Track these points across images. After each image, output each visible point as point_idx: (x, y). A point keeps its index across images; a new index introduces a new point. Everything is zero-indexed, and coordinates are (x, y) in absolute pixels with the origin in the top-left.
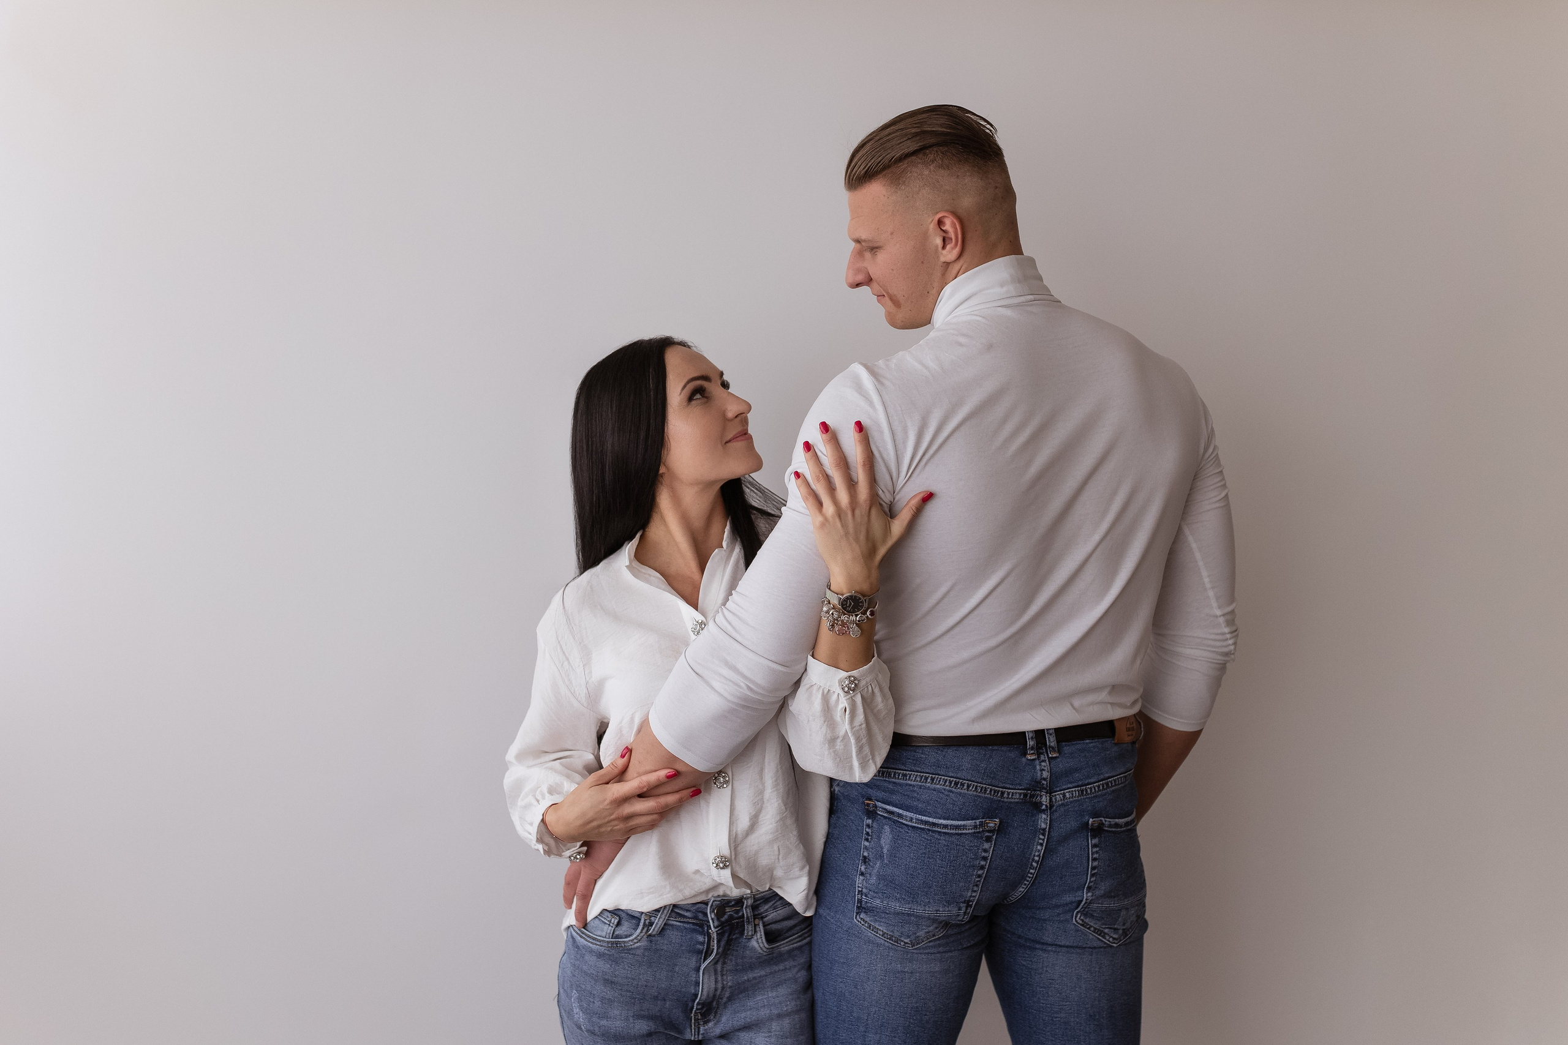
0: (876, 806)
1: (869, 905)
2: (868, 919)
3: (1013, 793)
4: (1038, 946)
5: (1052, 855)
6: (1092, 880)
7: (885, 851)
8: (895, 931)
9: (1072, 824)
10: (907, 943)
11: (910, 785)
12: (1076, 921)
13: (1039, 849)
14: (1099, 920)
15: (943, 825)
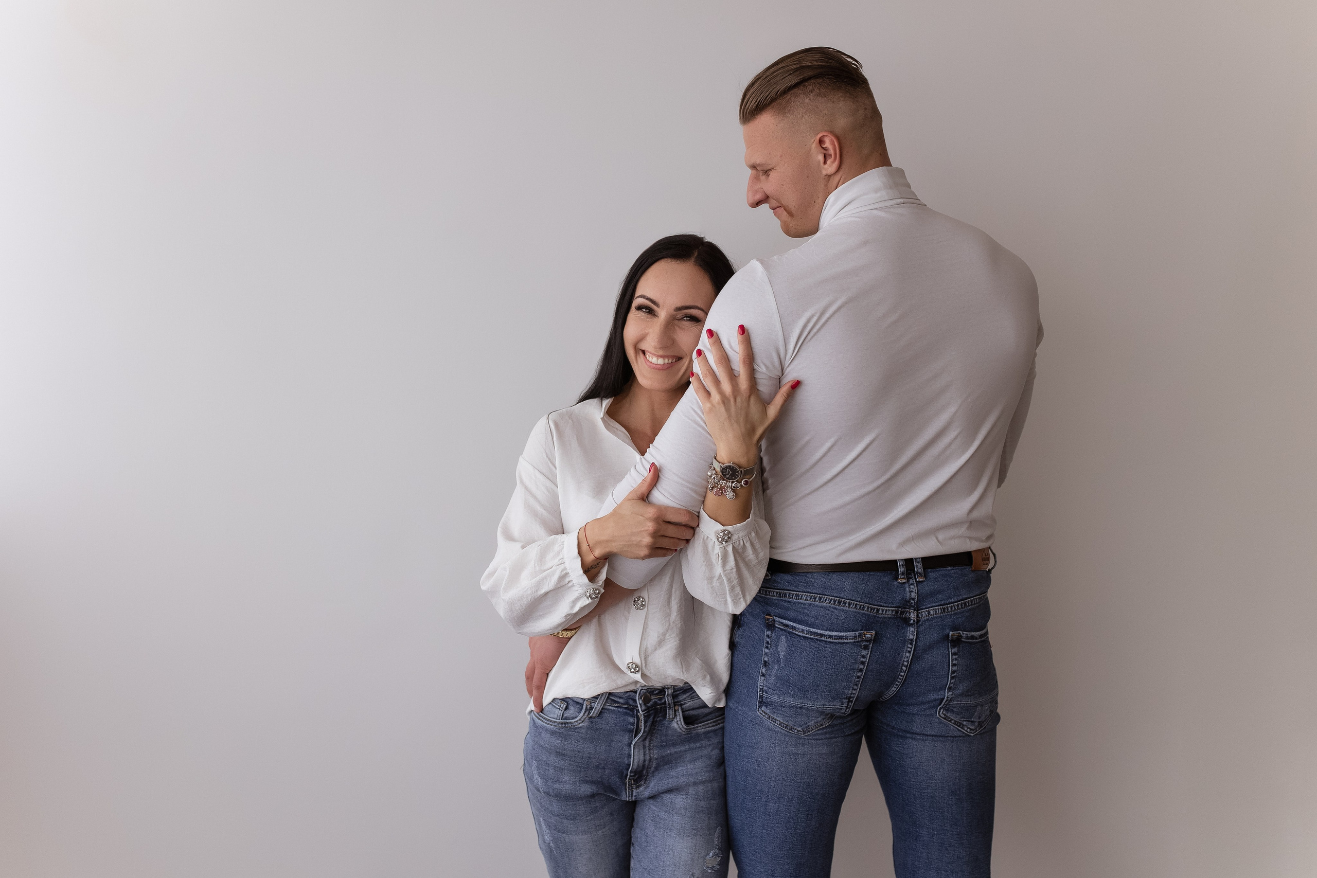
0: (774, 620)
1: (769, 700)
2: (768, 711)
3: (886, 610)
4: (908, 735)
5: (919, 661)
6: (952, 681)
7: (782, 656)
8: (790, 721)
9: (935, 635)
10: (800, 731)
11: (802, 604)
12: (940, 715)
13: (907, 656)
14: (958, 714)
15: (829, 636)
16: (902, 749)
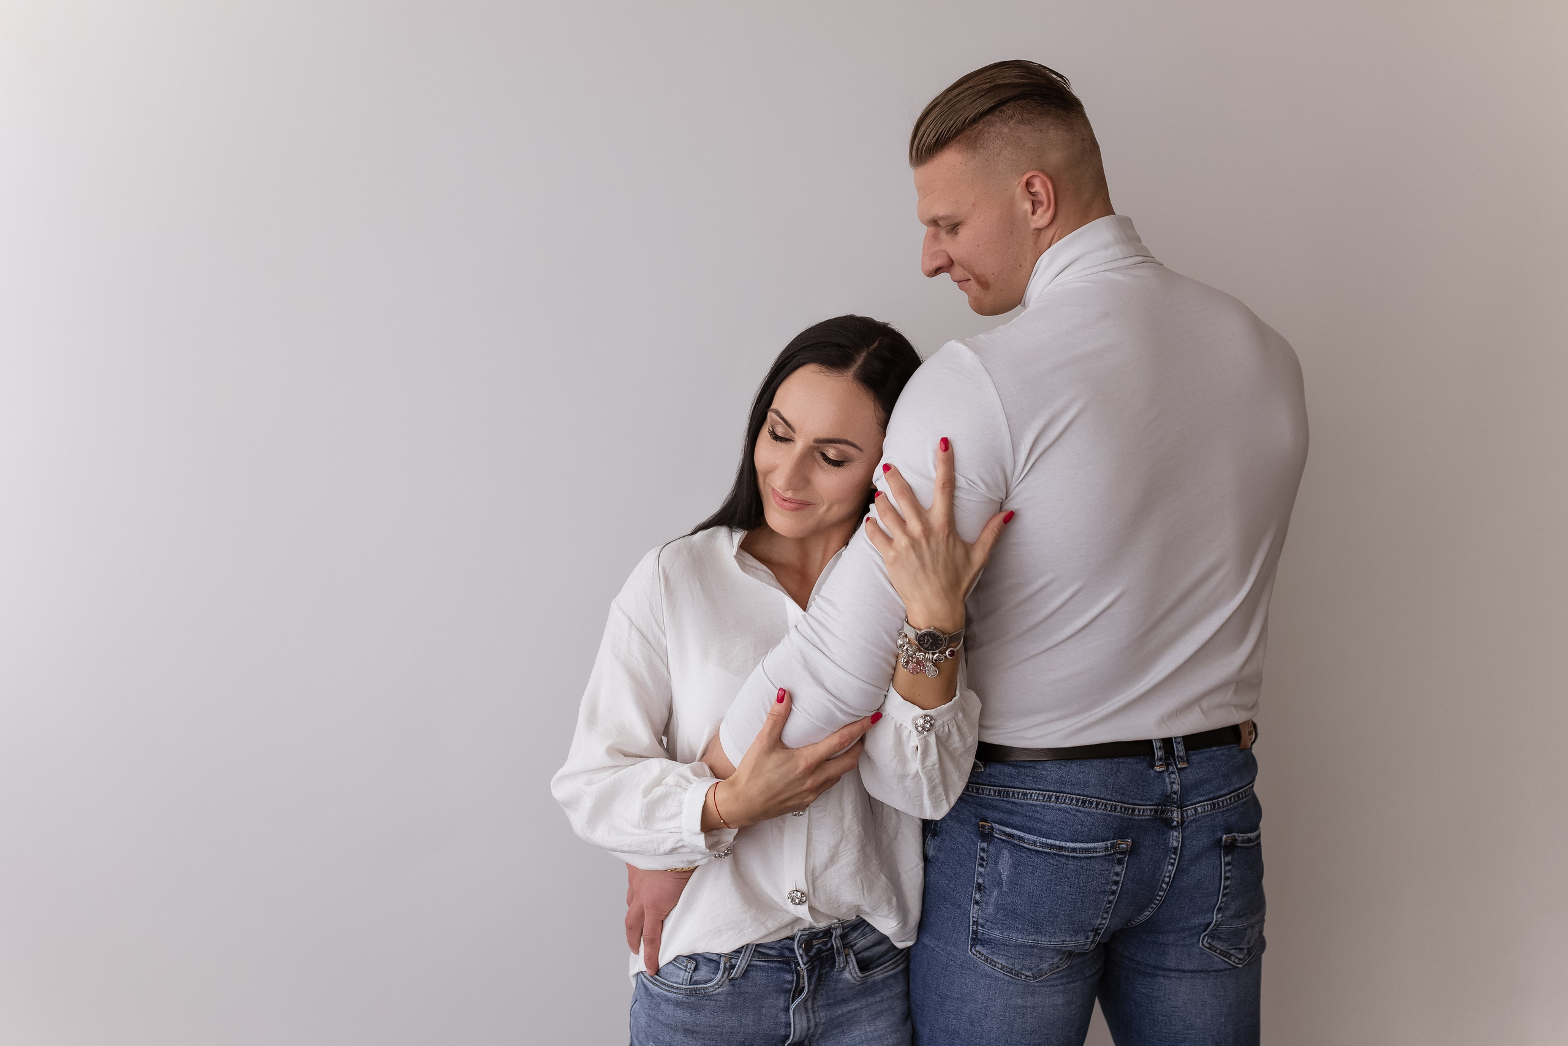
0: (992, 828)
1: (986, 936)
2: (984, 952)
3: (1144, 810)
4: (1160, 973)
5: (1184, 875)
6: (1223, 900)
7: (1004, 877)
8: (1016, 964)
9: (1204, 840)
10: (1028, 976)
11: (1032, 805)
12: (1203, 945)
13: (1169, 870)
14: (1225, 942)
15: (1072, 848)
16: (1151, 991)
